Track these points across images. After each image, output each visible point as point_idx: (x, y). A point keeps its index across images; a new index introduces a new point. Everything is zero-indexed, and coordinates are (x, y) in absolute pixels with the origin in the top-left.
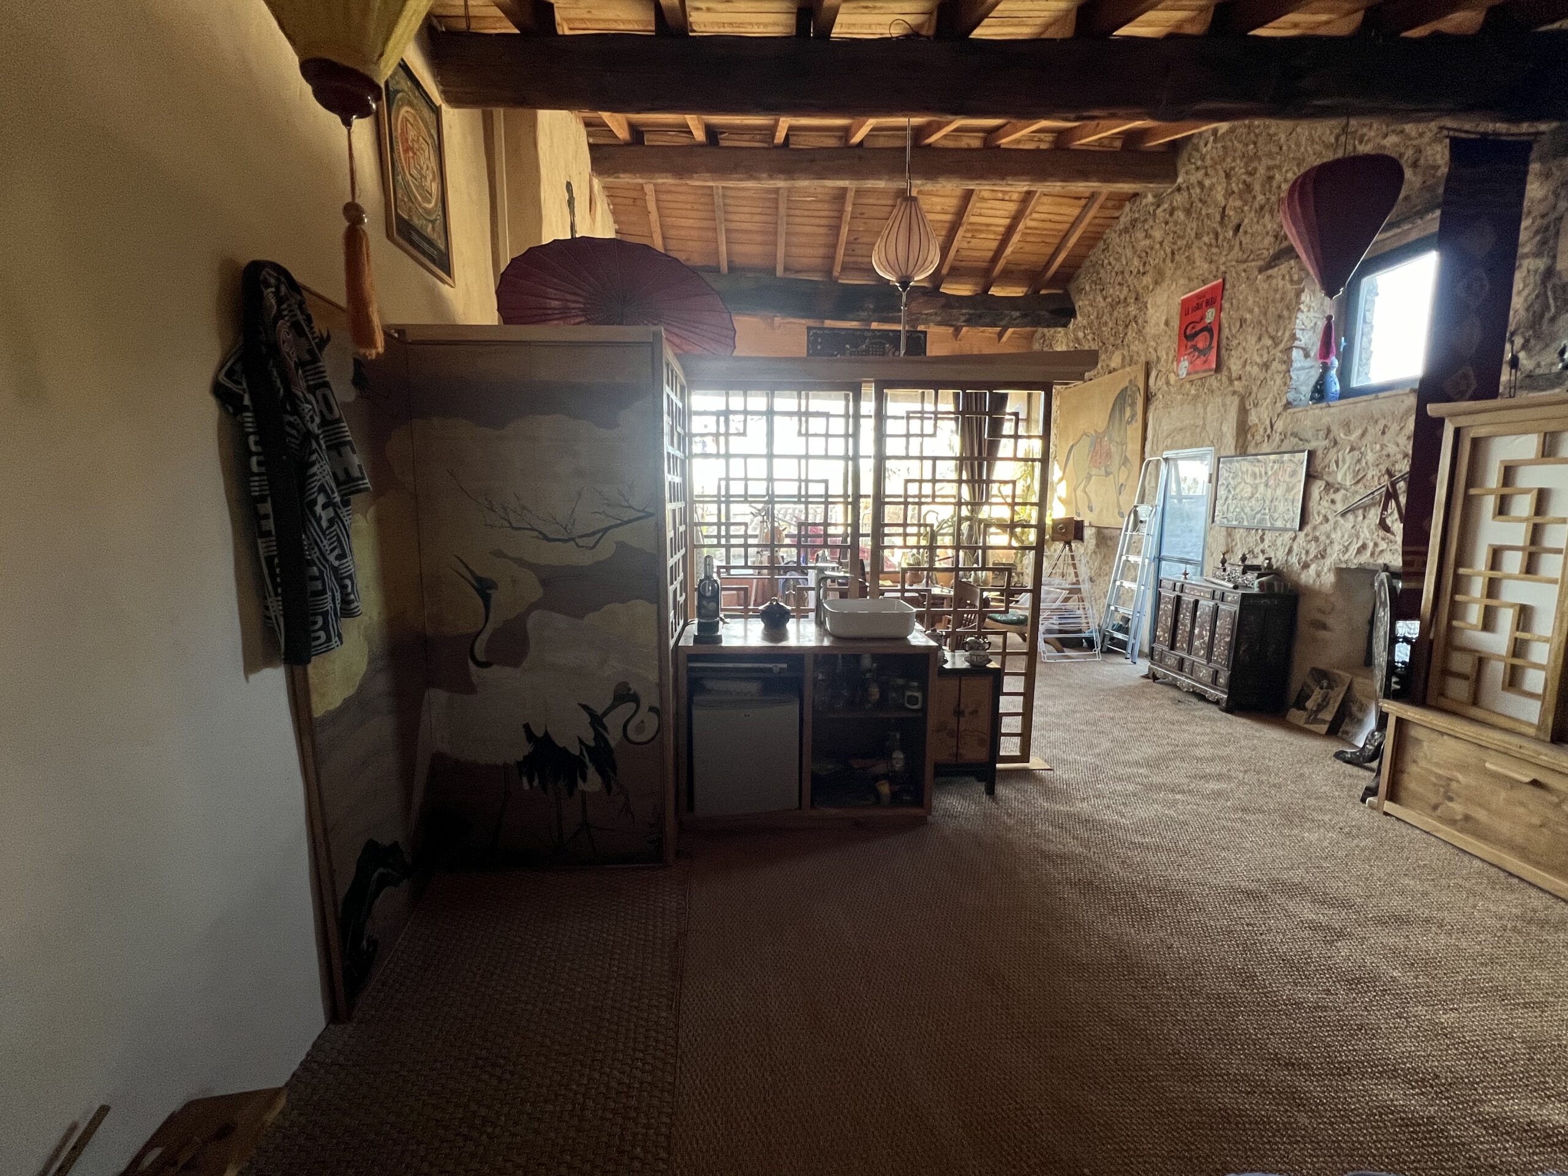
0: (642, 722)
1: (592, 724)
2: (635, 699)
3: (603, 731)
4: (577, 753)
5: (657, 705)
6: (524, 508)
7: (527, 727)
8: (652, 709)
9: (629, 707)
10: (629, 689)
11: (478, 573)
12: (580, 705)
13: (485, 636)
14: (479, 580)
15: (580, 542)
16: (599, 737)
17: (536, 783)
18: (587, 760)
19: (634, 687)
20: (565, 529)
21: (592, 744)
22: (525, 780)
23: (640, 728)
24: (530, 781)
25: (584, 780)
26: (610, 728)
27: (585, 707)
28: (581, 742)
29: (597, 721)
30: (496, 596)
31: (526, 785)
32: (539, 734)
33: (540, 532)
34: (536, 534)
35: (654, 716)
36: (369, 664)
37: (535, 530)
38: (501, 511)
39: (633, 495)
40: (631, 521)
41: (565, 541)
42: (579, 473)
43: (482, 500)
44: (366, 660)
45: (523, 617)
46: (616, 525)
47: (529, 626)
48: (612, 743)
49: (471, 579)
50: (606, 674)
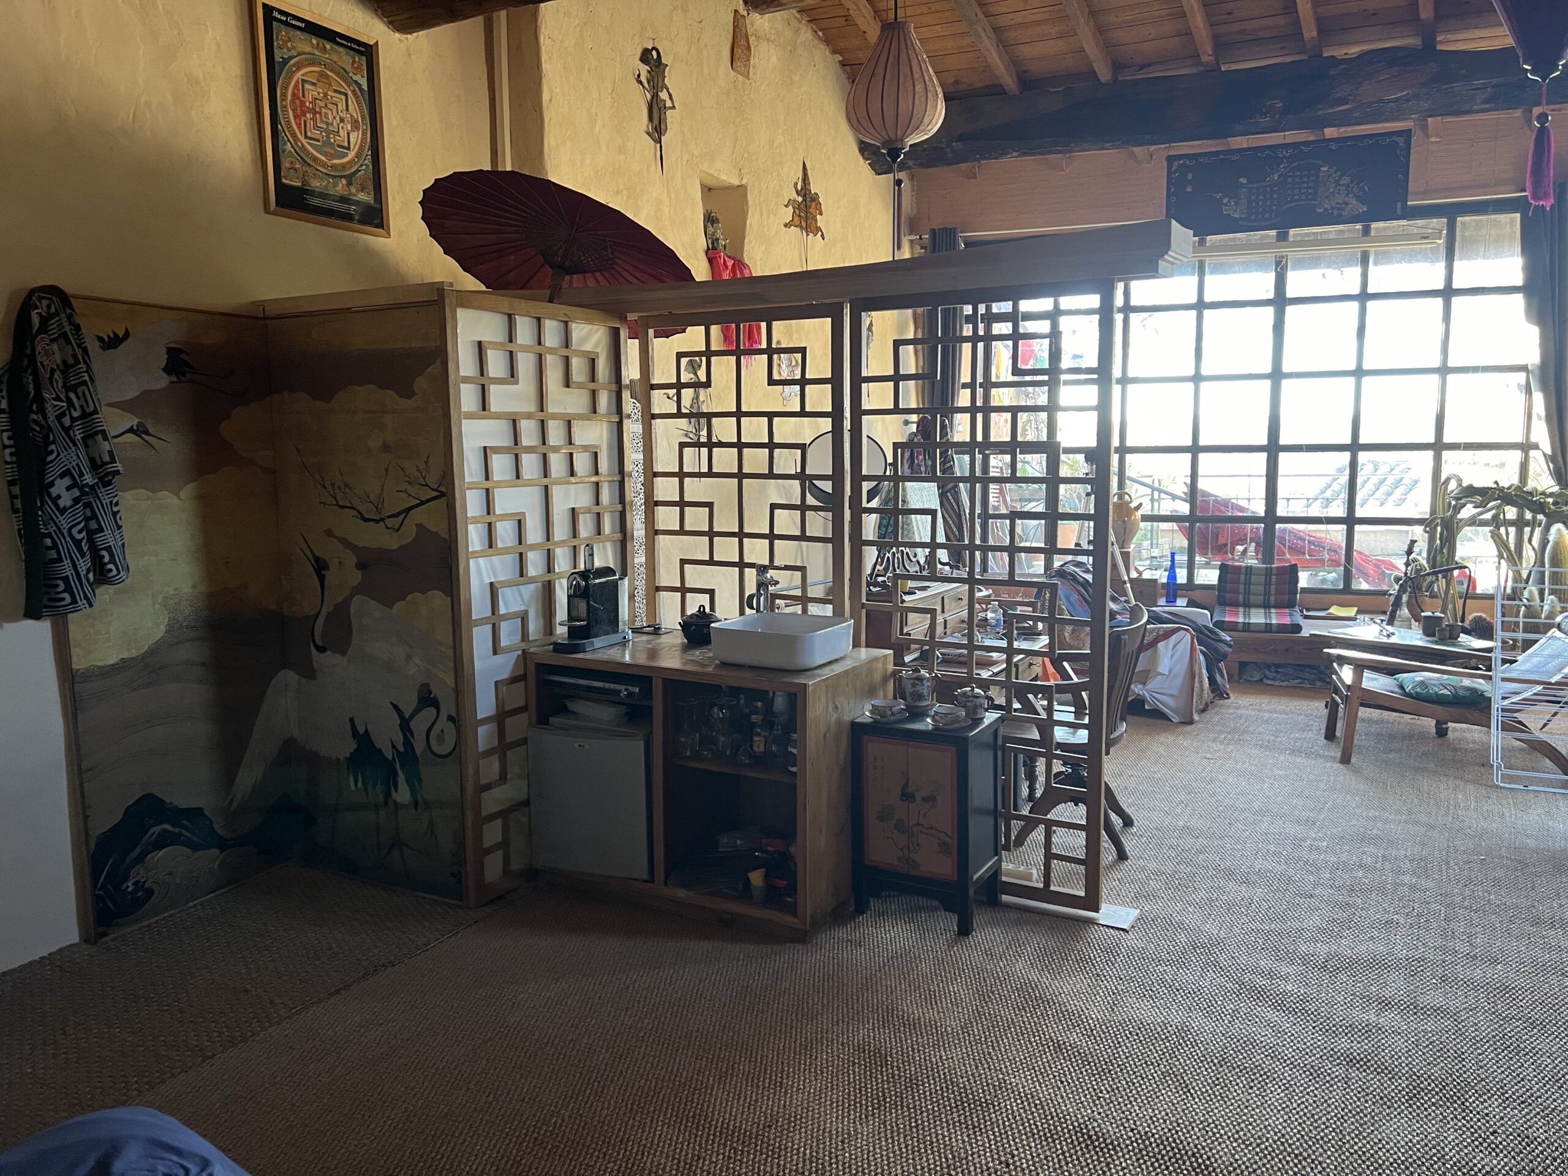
0: (442, 731)
1: (400, 726)
2: (435, 704)
3: (410, 737)
4: (390, 757)
5: (453, 713)
6: (346, 485)
7: (352, 720)
8: (450, 718)
9: (430, 712)
10: (431, 693)
11: (317, 554)
12: (391, 703)
13: (321, 621)
14: (317, 560)
15: (390, 522)
16: (407, 743)
17: (360, 784)
18: (398, 767)
19: (436, 691)
20: (377, 508)
21: (401, 749)
22: (352, 779)
23: (441, 739)
24: (356, 783)
25: (396, 791)
26: (416, 736)
27: (395, 707)
28: (394, 746)
29: (405, 725)
30: (329, 575)
31: (353, 787)
32: (362, 731)
33: (359, 512)
34: (355, 513)
35: (450, 723)
36: (167, 632)
37: (355, 509)
38: (330, 489)
39: (429, 472)
40: (428, 501)
41: (377, 521)
42: (386, 448)
43: (317, 476)
44: (163, 628)
45: (347, 601)
46: (417, 506)
47: (352, 611)
48: (418, 752)
49: (311, 558)
50: (411, 672)
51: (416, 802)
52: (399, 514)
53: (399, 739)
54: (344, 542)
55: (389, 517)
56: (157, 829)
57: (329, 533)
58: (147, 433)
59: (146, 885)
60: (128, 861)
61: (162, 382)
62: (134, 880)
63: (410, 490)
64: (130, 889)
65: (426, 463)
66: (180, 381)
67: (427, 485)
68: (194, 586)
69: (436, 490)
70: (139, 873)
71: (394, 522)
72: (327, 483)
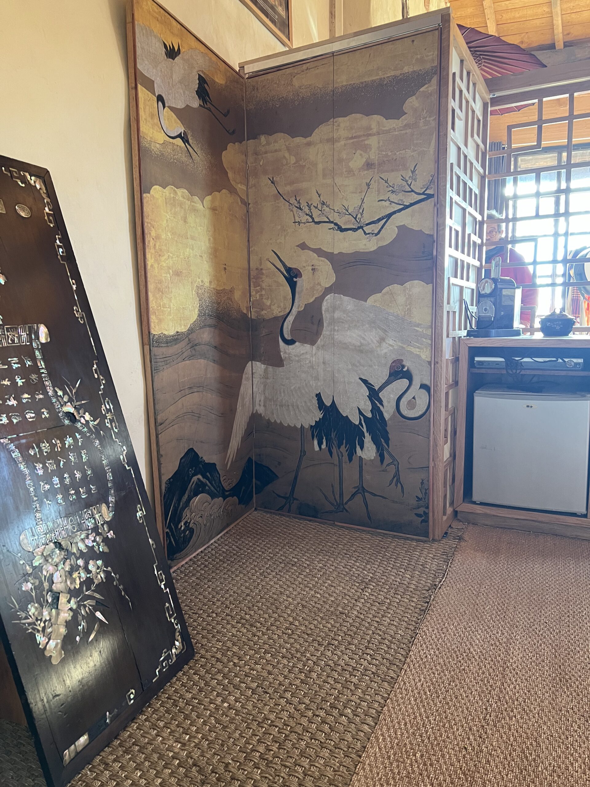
0: (414, 398)
1: (370, 397)
2: (408, 376)
3: (379, 405)
4: (357, 423)
7: (318, 396)
8: (423, 386)
10: (403, 366)
11: (289, 265)
12: (361, 379)
13: (291, 319)
14: (289, 270)
15: (367, 229)
16: (376, 410)
17: (324, 446)
18: (365, 430)
19: (408, 364)
20: (355, 218)
21: (369, 415)
22: (316, 442)
23: (412, 404)
24: (320, 444)
25: (362, 448)
26: (385, 403)
27: (365, 382)
28: (360, 413)
29: (374, 396)
30: (301, 283)
31: (317, 448)
32: (328, 403)
33: (336, 224)
34: (332, 225)
35: (424, 391)
36: (199, 316)
37: (332, 222)
38: (306, 210)
39: (415, 180)
40: (412, 205)
41: (354, 230)
42: (369, 165)
43: (293, 201)
45: (320, 300)
46: (400, 210)
47: (324, 308)
48: (387, 416)
49: (283, 269)
51: (382, 457)
52: (379, 220)
53: (367, 407)
54: (319, 252)
55: (367, 225)
56: (195, 478)
57: (303, 246)
58: (188, 141)
59: (190, 526)
61: (196, 103)
63: (393, 198)
64: (183, 528)
65: (413, 172)
66: (204, 107)
67: (412, 191)
69: (423, 194)
71: (375, 228)
72: (303, 205)
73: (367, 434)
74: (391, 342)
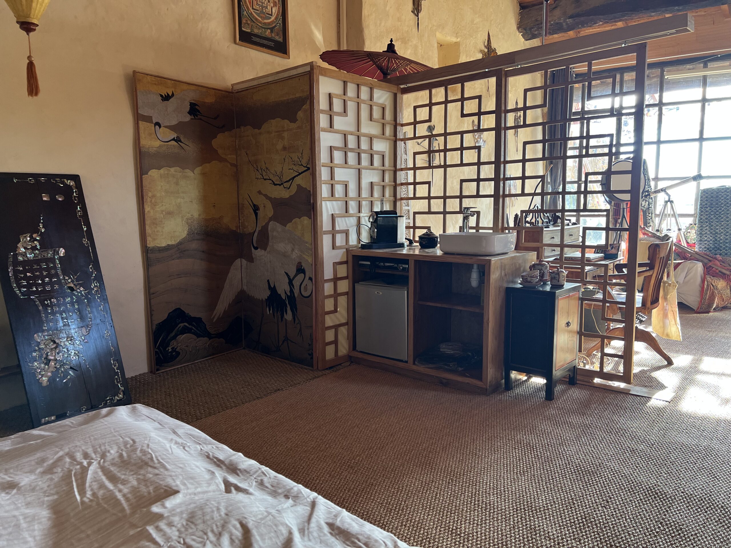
0: (306, 285)
1: (289, 283)
2: (304, 272)
3: (293, 288)
4: (284, 298)
7: (268, 281)
10: (302, 266)
11: (254, 203)
12: (285, 272)
13: (256, 234)
14: (254, 205)
15: (285, 185)
16: (292, 291)
17: (271, 312)
18: (287, 303)
20: (280, 178)
21: (289, 294)
22: (268, 309)
23: (306, 288)
24: (270, 310)
25: (286, 313)
26: (295, 287)
27: (287, 274)
28: (286, 293)
29: (291, 283)
30: (259, 213)
31: (268, 313)
32: (272, 286)
33: (272, 181)
34: (270, 181)
35: (310, 281)
36: (188, 234)
37: (270, 179)
38: (260, 171)
39: (303, 158)
40: (302, 173)
41: (280, 185)
42: (284, 148)
43: (255, 166)
44: (186, 232)
45: (267, 224)
46: (297, 176)
47: (269, 229)
48: (296, 295)
49: (252, 205)
50: (294, 256)
51: (294, 318)
52: (290, 180)
53: (288, 289)
54: (266, 196)
55: (285, 182)
56: (182, 325)
57: (260, 192)
58: (181, 141)
59: (177, 350)
60: (169, 338)
61: (188, 118)
62: (171, 347)
63: (295, 168)
64: (170, 351)
65: (302, 154)
66: (195, 119)
67: (302, 165)
68: (199, 215)
69: (306, 167)
70: (174, 344)
71: (287, 185)
72: (259, 168)
73: (288, 305)
74: (296, 251)
